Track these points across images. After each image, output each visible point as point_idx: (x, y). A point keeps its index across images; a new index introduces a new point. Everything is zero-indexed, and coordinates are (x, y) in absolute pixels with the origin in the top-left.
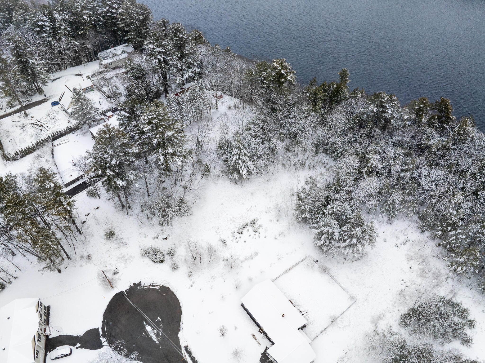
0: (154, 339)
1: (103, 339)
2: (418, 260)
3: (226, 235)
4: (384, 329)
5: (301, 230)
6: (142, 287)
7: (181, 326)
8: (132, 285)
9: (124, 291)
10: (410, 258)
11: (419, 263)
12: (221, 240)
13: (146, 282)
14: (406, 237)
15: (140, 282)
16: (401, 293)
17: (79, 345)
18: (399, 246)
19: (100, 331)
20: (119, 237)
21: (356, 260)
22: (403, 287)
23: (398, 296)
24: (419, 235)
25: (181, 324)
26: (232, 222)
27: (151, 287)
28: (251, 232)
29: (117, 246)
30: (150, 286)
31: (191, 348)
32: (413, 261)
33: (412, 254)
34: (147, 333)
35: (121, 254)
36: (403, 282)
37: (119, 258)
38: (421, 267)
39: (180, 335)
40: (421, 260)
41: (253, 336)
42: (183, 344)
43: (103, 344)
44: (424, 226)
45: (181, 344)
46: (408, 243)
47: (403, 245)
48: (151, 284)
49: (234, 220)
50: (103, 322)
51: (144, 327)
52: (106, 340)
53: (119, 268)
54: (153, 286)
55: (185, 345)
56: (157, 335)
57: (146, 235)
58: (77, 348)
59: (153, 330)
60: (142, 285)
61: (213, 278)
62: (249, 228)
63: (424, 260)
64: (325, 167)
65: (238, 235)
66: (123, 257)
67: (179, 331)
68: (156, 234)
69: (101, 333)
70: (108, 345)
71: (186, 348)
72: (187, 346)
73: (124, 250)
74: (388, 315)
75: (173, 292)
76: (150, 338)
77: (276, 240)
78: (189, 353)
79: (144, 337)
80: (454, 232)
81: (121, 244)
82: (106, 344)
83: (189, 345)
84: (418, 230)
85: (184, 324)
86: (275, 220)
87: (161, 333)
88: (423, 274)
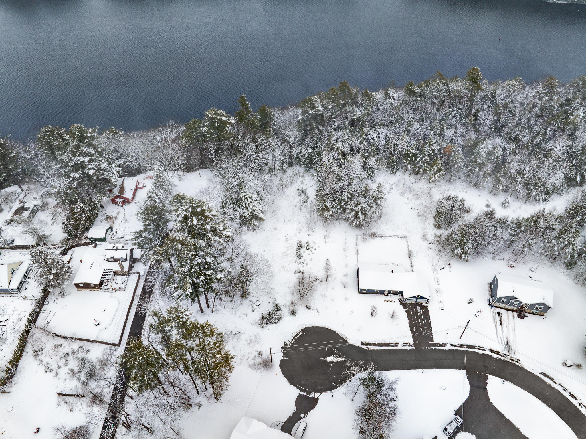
0: (340, 360)
1: (312, 395)
2: (407, 192)
3: (295, 267)
4: (434, 238)
5: (333, 226)
6: (290, 344)
7: (345, 337)
8: (282, 350)
9: (283, 358)
10: (402, 194)
11: (409, 193)
12: (295, 273)
13: (288, 338)
14: (388, 184)
15: (285, 343)
16: (419, 215)
17: (302, 415)
18: (390, 192)
19: (303, 393)
20: (229, 333)
21: (381, 217)
22: (416, 212)
23: (419, 217)
24: (395, 177)
25: (342, 336)
26: (286, 256)
27: (296, 338)
28: (307, 252)
29: (235, 339)
30: (294, 338)
31: (365, 341)
32: (405, 194)
33: (401, 191)
34: (332, 362)
35: (247, 341)
36: (413, 209)
37: (249, 344)
38: (412, 194)
39: (350, 342)
40: (408, 191)
41: (386, 301)
42: (359, 344)
43: (316, 397)
44: (394, 170)
45: (357, 345)
46: (393, 187)
47: (392, 190)
48: (294, 336)
49: (286, 254)
50: (297, 388)
51: (326, 361)
52: (314, 393)
53: (259, 350)
54: (296, 336)
55: (361, 343)
56: (339, 356)
57: (245, 313)
58: (304, 417)
59: (333, 357)
60: (289, 343)
61: (324, 296)
62: (302, 250)
63: (411, 189)
64: (300, 176)
65: (302, 260)
66: (251, 341)
67: (347, 341)
68: (251, 307)
69: (305, 394)
70: (319, 394)
71: (363, 344)
72: (362, 343)
73: (243, 337)
74: (427, 230)
75: (313, 327)
76: (338, 362)
77: (327, 243)
78: (368, 344)
79: (333, 366)
80: (418, 159)
81: (236, 335)
82: (317, 395)
83: (362, 341)
84: (392, 174)
85: (344, 335)
86: (310, 232)
87: (339, 353)
88: (417, 196)
